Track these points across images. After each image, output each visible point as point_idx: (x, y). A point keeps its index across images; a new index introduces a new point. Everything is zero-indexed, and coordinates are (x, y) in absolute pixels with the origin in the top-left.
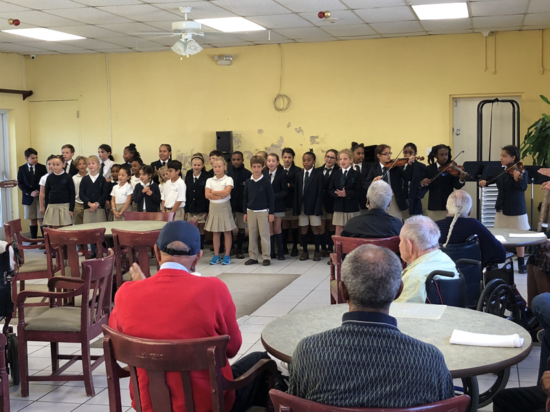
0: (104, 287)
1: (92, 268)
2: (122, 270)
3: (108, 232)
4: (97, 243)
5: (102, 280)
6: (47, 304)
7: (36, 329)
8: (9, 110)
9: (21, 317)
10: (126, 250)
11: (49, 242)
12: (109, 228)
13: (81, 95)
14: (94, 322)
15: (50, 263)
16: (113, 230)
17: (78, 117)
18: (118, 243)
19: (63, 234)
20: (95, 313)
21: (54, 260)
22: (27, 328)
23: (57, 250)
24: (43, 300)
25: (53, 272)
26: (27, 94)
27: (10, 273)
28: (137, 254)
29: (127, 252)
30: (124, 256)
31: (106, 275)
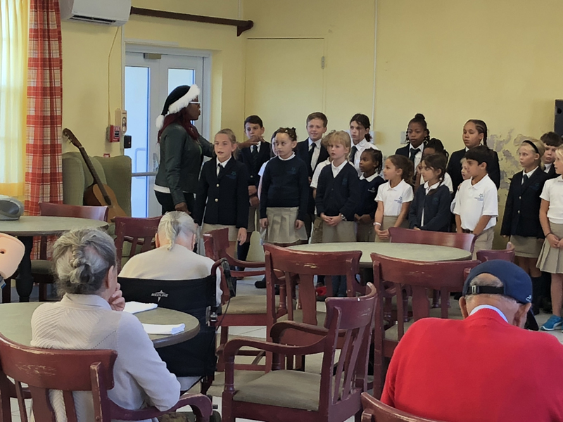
0: (357, 344)
1: (342, 311)
2: (385, 322)
3: (366, 259)
4: (347, 275)
5: (355, 334)
6: (262, 368)
7: (250, 400)
8: (215, 52)
9: (229, 380)
10: (392, 291)
11: (272, 268)
12: (368, 252)
13: (330, 31)
14: (339, 399)
15: (271, 302)
16: (374, 256)
17: (323, 67)
18: (381, 277)
19: (294, 256)
20: (341, 385)
21: (278, 298)
22: (236, 397)
23: (284, 281)
24: (256, 361)
25: (276, 316)
26: (244, 27)
27: (216, 309)
28: (410, 299)
29: (395, 294)
30: (389, 300)
31: (362, 326)
